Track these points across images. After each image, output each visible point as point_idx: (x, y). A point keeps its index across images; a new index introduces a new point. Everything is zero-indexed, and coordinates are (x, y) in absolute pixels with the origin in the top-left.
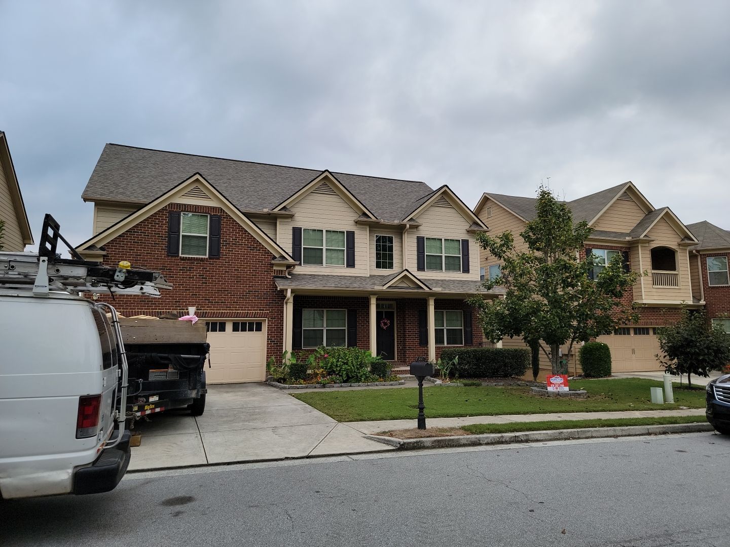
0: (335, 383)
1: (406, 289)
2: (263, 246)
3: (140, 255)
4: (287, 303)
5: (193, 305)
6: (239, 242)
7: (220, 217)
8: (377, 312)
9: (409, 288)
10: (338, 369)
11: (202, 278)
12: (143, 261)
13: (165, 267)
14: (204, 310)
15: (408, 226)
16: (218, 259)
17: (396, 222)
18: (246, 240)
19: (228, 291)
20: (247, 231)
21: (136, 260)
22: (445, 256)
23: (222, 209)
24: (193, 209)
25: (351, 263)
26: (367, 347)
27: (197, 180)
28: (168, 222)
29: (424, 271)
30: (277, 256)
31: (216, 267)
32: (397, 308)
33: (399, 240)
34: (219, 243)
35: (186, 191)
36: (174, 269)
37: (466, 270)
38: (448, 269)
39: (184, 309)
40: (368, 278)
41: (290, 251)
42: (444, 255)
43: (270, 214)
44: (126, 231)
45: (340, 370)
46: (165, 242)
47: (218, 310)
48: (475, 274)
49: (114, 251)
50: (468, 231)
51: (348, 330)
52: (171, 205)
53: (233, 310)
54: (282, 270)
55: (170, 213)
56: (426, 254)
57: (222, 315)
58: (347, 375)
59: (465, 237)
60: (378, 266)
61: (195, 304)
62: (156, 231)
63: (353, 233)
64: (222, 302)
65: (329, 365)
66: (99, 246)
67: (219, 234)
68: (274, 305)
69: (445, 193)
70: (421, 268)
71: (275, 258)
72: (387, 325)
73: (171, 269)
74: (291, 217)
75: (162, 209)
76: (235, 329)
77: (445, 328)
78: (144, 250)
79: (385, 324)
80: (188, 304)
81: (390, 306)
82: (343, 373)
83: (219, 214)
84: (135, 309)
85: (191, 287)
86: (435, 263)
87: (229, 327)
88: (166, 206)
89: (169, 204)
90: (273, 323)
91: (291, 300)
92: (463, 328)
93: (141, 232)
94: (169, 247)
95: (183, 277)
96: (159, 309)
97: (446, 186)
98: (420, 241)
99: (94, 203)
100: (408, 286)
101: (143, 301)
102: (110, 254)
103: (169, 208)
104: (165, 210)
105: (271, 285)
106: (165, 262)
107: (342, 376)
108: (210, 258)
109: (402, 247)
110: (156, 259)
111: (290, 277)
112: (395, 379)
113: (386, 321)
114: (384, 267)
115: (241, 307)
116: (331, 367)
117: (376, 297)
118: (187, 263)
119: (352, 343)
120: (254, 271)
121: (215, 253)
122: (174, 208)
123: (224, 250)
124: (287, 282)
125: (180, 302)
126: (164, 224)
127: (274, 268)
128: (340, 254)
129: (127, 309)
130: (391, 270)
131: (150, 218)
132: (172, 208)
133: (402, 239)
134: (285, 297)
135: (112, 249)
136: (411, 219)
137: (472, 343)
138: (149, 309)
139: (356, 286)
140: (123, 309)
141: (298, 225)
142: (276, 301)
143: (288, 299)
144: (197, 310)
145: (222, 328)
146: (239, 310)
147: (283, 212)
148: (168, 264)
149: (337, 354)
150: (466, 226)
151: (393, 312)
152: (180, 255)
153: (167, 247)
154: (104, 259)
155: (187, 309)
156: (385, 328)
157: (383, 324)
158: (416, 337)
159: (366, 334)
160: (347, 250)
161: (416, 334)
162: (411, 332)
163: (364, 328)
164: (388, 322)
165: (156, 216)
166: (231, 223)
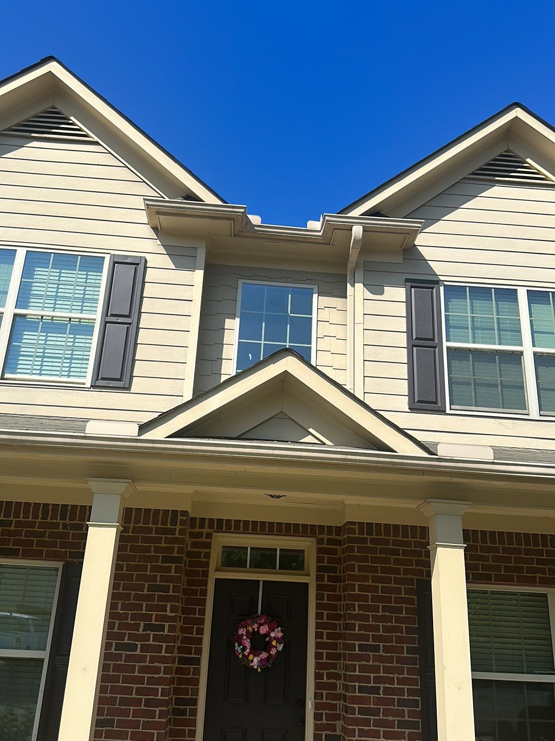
15: (358, 232)
32: (319, 569)
42: (528, 350)
56: (446, 344)
63: (137, 265)
70: (424, 395)
72: (267, 647)
79: (260, 643)
81: (293, 560)
113: (264, 630)
136: (374, 214)
151: (306, 587)
156: (255, 662)
157: (247, 643)
158: (402, 724)
159: (139, 691)
160: (105, 324)
161: (401, 703)
162: (376, 690)
163: (128, 658)
164: (277, 633)
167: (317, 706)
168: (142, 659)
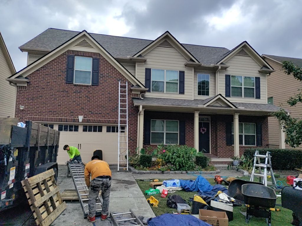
0: (170, 170)
1: (219, 108)
2: (125, 78)
3: (49, 83)
4: (140, 115)
5: (81, 115)
6: (111, 76)
7: (98, 60)
8: (199, 123)
9: (221, 107)
10: (173, 160)
11: (87, 98)
12: (51, 86)
14: (88, 118)
15: (220, 67)
16: (98, 86)
17: (212, 65)
18: (115, 75)
19: (103, 106)
20: (115, 69)
21: (47, 86)
22: (245, 88)
23: (100, 54)
24: (82, 54)
25: (182, 92)
26: (193, 146)
27: (84, 35)
28: (66, 62)
29: (230, 97)
30: (135, 85)
31: (96, 91)
32: (211, 121)
33: (213, 77)
34: (98, 76)
35: (78, 42)
36: (70, 92)
37: (258, 97)
38: (246, 96)
39: (76, 117)
40: (193, 101)
41: (144, 83)
42: (243, 87)
43: (131, 59)
44: (41, 68)
45: (174, 162)
46: (65, 74)
47: (97, 118)
48: (264, 100)
49: (34, 80)
50: (259, 72)
51: (180, 134)
52: (69, 51)
53: (106, 118)
54: (137, 94)
55: (68, 56)
56: (231, 86)
57: (99, 121)
58: (179, 165)
59: (258, 75)
60: (199, 93)
61: (83, 114)
62: (59, 68)
63: (183, 72)
64: (99, 113)
65: (167, 157)
66: (25, 76)
67: (98, 70)
68: (132, 116)
69: (245, 46)
70: (228, 94)
71: (133, 86)
72: (205, 131)
73: (68, 92)
74: (145, 61)
75: (63, 54)
76: (108, 131)
77: (244, 134)
78: (52, 80)
79: (203, 130)
80: (78, 114)
81: (207, 119)
82: (176, 164)
83: (98, 58)
84: (46, 116)
85: (80, 104)
86: (238, 92)
87: (104, 129)
88: (65, 52)
89: (67, 51)
90: (132, 128)
91: (143, 113)
92: (255, 134)
93: (50, 68)
95: (75, 97)
96: (60, 117)
97: (246, 42)
98: (228, 77)
99: (27, 52)
100: (220, 105)
101: (51, 111)
102: (31, 81)
103: (67, 53)
104: (64, 54)
105: (131, 103)
106: (65, 87)
107: (175, 165)
108: (92, 85)
109: (215, 82)
110: (59, 85)
111: (143, 98)
112: (213, 169)
113: (204, 129)
114: (203, 94)
115: (111, 117)
116: (168, 159)
117: (199, 112)
118: (78, 88)
119: (182, 143)
121: (95, 83)
122: (71, 53)
123: (101, 80)
124: (140, 101)
125: (73, 112)
126: (64, 63)
127: (133, 93)
128: (175, 86)
129: (41, 116)
130: (208, 96)
131: (56, 59)
132: (69, 53)
133: (215, 76)
134: (139, 111)
135: (33, 78)
136: (222, 63)
137: (261, 145)
138: (54, 116)
139: (185, 105)
140: (39, 116)
141: (148, 67)
142: (133, 113)
143: (140, 112)
144: (84, 118)
145: (100, 130)
146: (110, 119)
147: (139, 58)
148: (66, 89)
149: (172, 150)
150: (258, 68)
151: (209, 123)
152: (74, 83)
153: (66, 78)
154: (28, 84)
155: (78, 117)
156: (203, 133)
157: (202, 130)
158: (224, 140)
159: (191, 137)
160: (179, 83)
161: (224, 137)
162: (221, 136)
163: (190, 133)
164: (206, 129)
165: (59, 58)
166: (106, 63)
167: (211, 138)
168: (191, 133)
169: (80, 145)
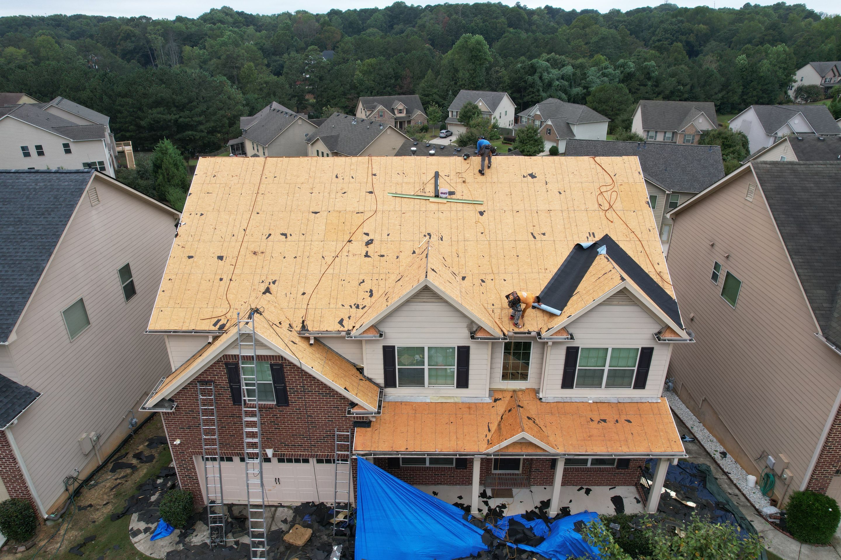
5: (270, 448)
6: (308, 389)
7: (282, 365)
13: (234, 414)
14: (281, 451)
16: (288, 406)
19: (303, 435)
22: (610, 371)
23: (282, 357)
28: (226, 373)
29: (572, 387)
31: (287, 414)
34: (286, 390)
37: (641, 385)
38: (611, 385)
42: (607, 369)
44: (188, 384)
46: (229, 391)
49: (182, 402)
50: (654, 338)
52: (225, 356)
55: (227, 364)
56: (578, 368)
59: (649, 345)
60: (505, 377)
61: (272, 447)
67: (284, 382)
71: (352, 403)
75: (217, 361)
76: (320, 462)
78: (210, 401)
80: (265, 446)
83: (280, 362)
87: (313, 461)
88: (221, 358)
89: (223, 356)
94: (233, 396)
102: (180, 404)
103: (224, 360)
104: (220, 361)
105: (351, 429)
106: (233, 410)
108: (278, 406)
110: (223, 407)
114: (515, 379)
120: (330, 416)
121: (283, 402)
122: (230, 360)
123: (291, 397)
126: (223, 376)
132: (227, 359)
135: (180, 400)
138: (229, 450)
141: (389, 343)
144: (275, 451)
145: (306, 462)
148: (236, 412)
150: (651, 332)
152: (247, 402)
153: (231, 397)
155: (265, 451)
165: (213, 368)
166: (296, 370)
169: (277, 480)
